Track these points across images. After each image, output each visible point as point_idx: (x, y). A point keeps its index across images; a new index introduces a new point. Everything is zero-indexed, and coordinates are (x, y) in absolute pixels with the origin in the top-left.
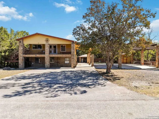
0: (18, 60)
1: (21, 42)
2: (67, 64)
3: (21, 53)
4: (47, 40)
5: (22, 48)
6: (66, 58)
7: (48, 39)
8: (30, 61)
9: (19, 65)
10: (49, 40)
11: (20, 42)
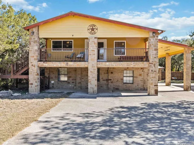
0: (28, 75)
1: (35, 34)
2: (129, 85)
3: (35, 59)
4: (93, 29)
5: (36, 48)
6: (125, 72)
7: (95, 26)
8: (48, 77)
9: (30, 86)
10: (97, 29)
11: (33, 33)
